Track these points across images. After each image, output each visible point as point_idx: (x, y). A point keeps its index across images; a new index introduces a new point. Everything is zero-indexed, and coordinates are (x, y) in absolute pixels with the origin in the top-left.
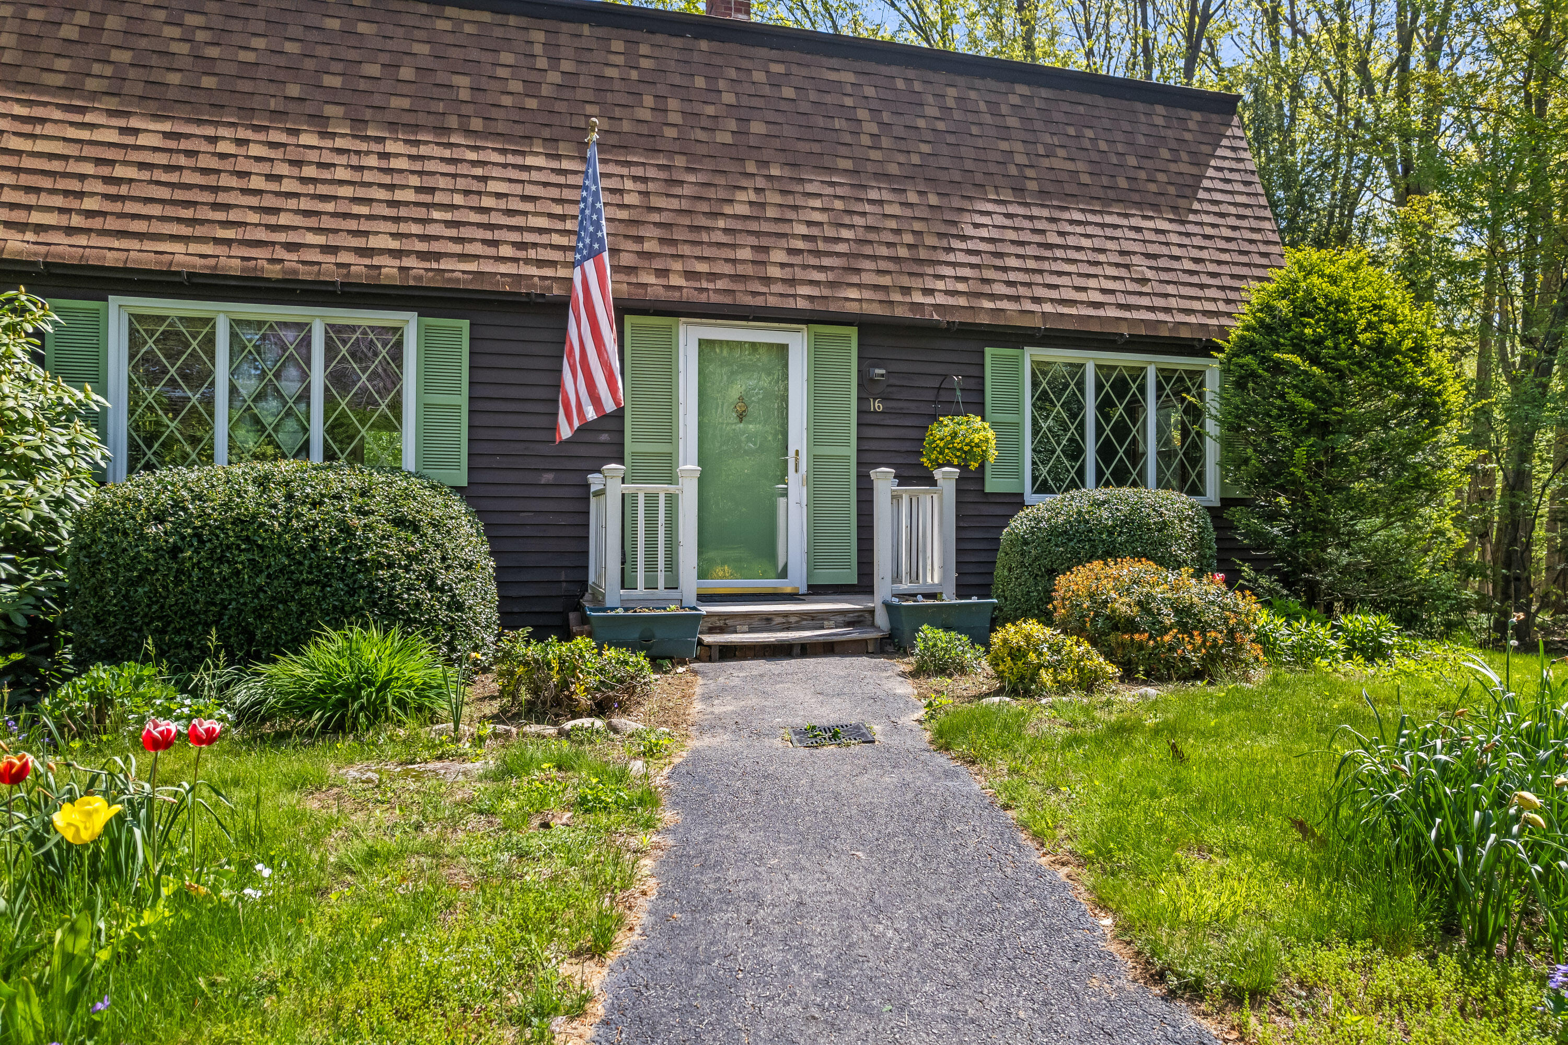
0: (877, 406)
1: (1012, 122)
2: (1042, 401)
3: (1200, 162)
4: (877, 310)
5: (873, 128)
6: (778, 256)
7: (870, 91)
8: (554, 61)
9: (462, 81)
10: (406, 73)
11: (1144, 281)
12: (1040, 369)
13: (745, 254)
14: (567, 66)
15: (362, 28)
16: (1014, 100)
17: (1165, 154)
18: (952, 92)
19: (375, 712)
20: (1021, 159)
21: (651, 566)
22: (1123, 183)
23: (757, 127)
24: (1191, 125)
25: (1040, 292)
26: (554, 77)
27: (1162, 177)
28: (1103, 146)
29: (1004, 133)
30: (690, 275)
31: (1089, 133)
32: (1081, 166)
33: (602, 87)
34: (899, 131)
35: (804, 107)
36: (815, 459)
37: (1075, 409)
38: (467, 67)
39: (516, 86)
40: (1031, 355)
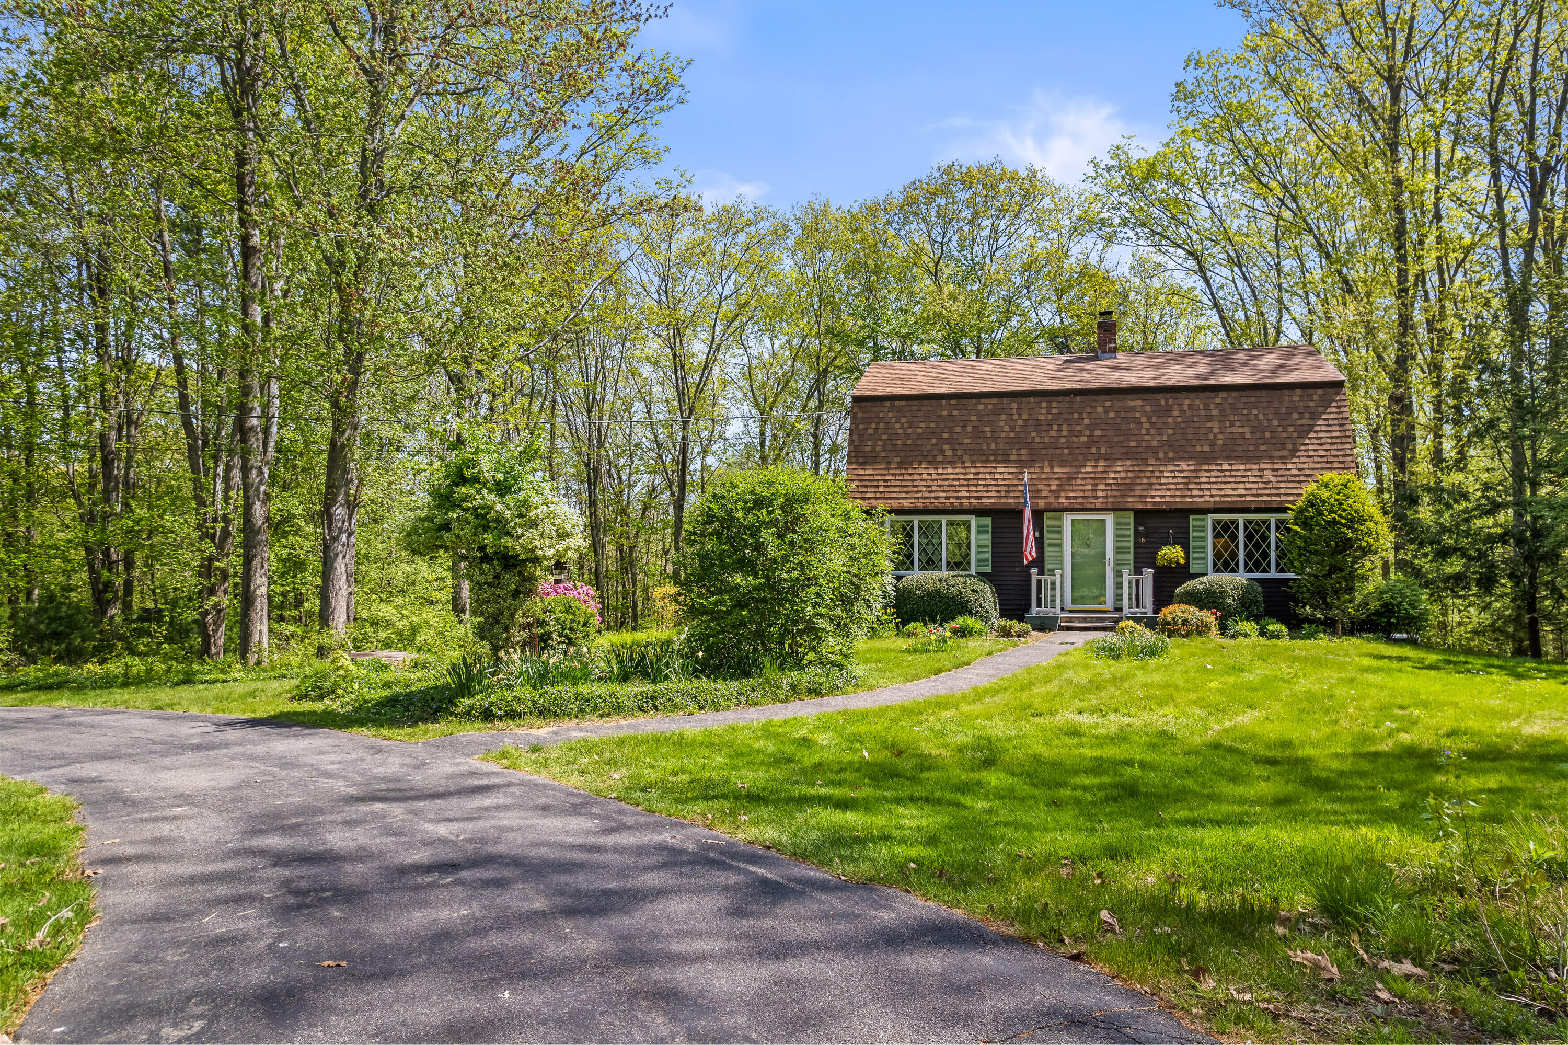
0: (1143, 540)
1: (1215, 412)
2: (1217, 536)
3: (1315, 416)
4: (1140, 506)
5: (1147, 425)
6: (1102, 487)
7: (1148, 408)
8: (1020, 415)
9: (987, 429)
10: (969, 429)
11: (1269, 482)
12: (1216, 523)
13: (1089, 487)
14: (1025, 417)
15: (955, 413)
16: (1218, 400)
17: (1295, 416)
18: (1187, 402)
19: (970, 634)
20: (1216, 430)
21: (1053, 599)
22: (1267, 435)
23: (1098, 433)
24: (1315, 397)
25: (1214, 492)
26: (1020, 422)
27: (1291, 429)
28: (1261, 417)
29: (1210, 418)
30: (1067, 498)
31: (1255, 412)
32: (1247, 429)
33: (1038, 423)
34: (1159, 425)
35: (1118, 420)
36: (1116, 561)
37: (1234, 537)
38: (990, 423)
39: (1006, 428)
40: (1211, 517)
